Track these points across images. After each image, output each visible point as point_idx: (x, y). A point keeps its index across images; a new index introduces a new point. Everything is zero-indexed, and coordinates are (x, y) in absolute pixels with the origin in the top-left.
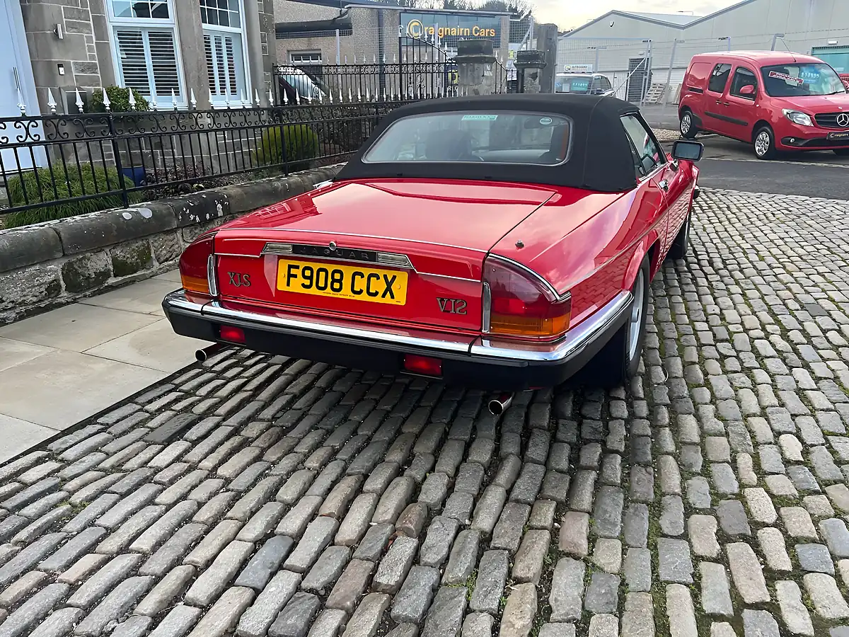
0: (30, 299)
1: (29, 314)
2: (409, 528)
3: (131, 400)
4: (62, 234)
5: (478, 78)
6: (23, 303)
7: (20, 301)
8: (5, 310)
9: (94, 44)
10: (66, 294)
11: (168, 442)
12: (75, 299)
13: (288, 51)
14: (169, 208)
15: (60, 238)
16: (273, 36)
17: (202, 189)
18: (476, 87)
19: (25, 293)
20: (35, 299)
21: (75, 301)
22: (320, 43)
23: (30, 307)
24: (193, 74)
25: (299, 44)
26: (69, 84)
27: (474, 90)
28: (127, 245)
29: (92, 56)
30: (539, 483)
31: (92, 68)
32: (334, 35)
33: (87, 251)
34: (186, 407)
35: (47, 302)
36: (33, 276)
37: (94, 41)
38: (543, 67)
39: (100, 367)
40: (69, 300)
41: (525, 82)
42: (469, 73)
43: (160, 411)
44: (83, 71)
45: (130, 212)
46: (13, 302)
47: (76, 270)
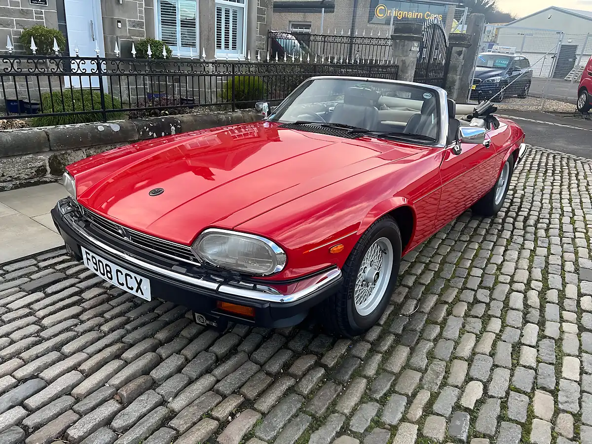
0: (23, 176)
1: (22, 186)
2: (123, 395)
3: (34, 256)
4: (50, 136)
5: (407, 52)
6: (18, 179)
7: (16, 177)
8: (4, 181)
9: (143, 9)
10: (50, 176)
11: (33, 291)
12: (57, 180)
13: (290, 22)
14: (133, 126)
15: (49, 140)
16: (271, 10)
17: (167, 115)
18: (404, 58)
19: (20, 172)
20: (27, 177)
21: (56, 181)
22: (311, 17)
23: (23, 182)
24: (205, 33)
25: (297, 17)
26: (124, 34)
27: (402, 60)
28: (99, 148)
29: (140, 17)
30: (244, 380)
31: (140, 24)
32: (321, 12)
33: (68, 149)
34: (64, 268)
35: (36, 179)
36: (27, 162)
37: (144, 7)
38: (468, 47)
39: (33, 229)
40: (52, 180)
41: (452, 57)
42: (400, 47)
43: (46, 268)
44: (134, 26)
45: (104, 126)
46: (11, 177)
47: (59, 161)
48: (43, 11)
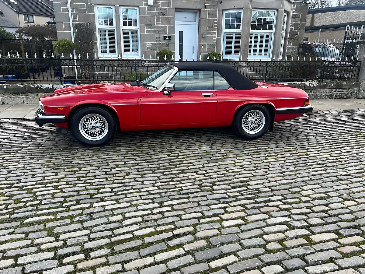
9: (216, 38)
16: (303, 31)
26: (205, 51)
29: (214, 42)
31: (214, 46)
44: (210, 47)
48: (169, 43)
